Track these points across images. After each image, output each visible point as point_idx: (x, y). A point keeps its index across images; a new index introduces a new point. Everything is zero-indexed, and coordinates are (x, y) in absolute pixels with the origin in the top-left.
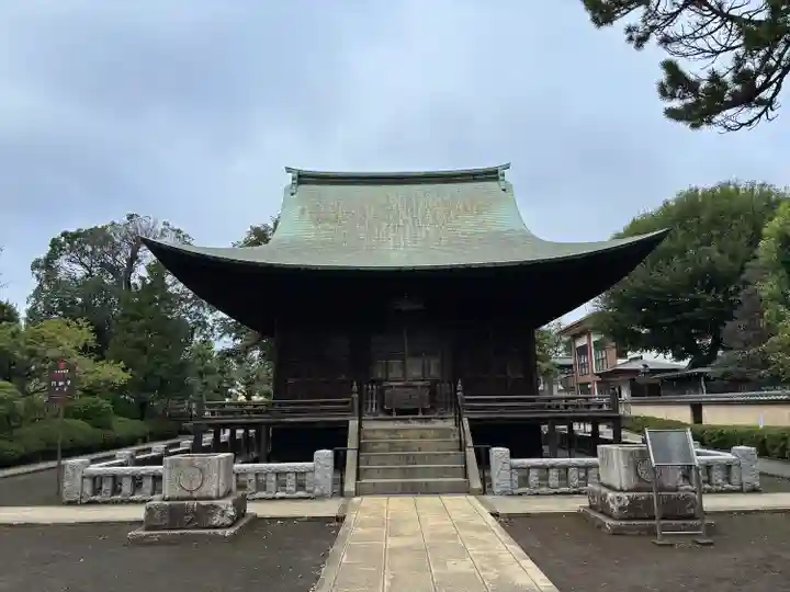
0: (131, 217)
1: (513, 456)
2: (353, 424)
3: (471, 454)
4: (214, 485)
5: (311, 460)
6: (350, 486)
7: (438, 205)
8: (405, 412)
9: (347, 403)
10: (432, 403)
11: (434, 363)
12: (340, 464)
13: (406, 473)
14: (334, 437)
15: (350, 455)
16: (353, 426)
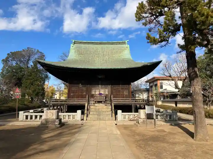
0: (28, 48)
1: (122, 112)
5: (76, 112)
6: (85, 118)
7: (110, 51)
8: (99, 102)
9: (85, 100)
12: (83, 113)
13: (98, 116)
15: (86, 112)
16: (86, 105)
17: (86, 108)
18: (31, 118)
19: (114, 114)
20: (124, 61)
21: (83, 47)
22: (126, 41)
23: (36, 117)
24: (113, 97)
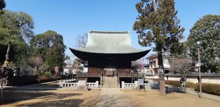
1: (125, 83)
5: (95, 82)
8: (109, 76)
9: (100, 74)
13: (109, 85)
15: (101, 82)
16: (101, 78)
17: (101, 80)
18: (67, 86)
19: (119, 84)
20: (126, 47)
21: (97, 36)
22: (128, 32)
23: (70, 85)
24: (119, 73)
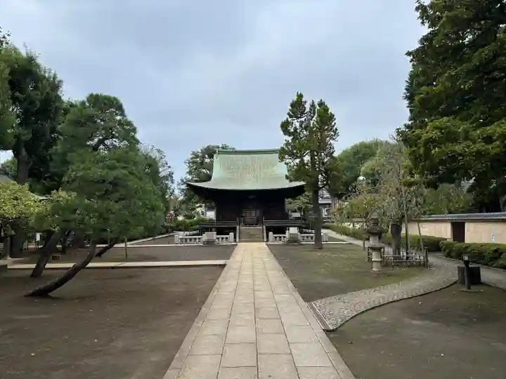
1: (274, 234)
2: (238, 227)
3: (265, 234)
4: (215, 238)
5: (229, 235)
6: (238, 240)
8: (251, 225)
9: (236, 222)
10: (258, 222)
11: (258, 212)
12: (235, 237)
13: (249, 237)
14: (234, 230)
15: (237, 234)
17: (238, 231)
19: (265, 237)
